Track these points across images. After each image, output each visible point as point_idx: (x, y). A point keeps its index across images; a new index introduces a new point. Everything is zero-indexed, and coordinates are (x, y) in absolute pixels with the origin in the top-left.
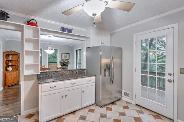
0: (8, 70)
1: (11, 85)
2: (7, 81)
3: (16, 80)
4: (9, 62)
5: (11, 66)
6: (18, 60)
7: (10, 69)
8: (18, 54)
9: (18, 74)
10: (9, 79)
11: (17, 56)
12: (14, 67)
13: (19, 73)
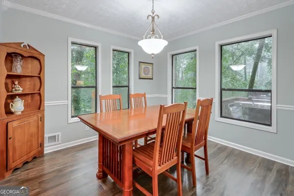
0: (13, 110)
1: (21, 165)
2: (11, 154)
3: (35, 143)
4: (13, 83)
5: (20, 95)
6: (40, 78)
7: (18, 106)
8: (40, 58)
9: (40, 122)
10: (17, 144)
11: (36, 62)
12: (29, 98)
13: (42, 119)
